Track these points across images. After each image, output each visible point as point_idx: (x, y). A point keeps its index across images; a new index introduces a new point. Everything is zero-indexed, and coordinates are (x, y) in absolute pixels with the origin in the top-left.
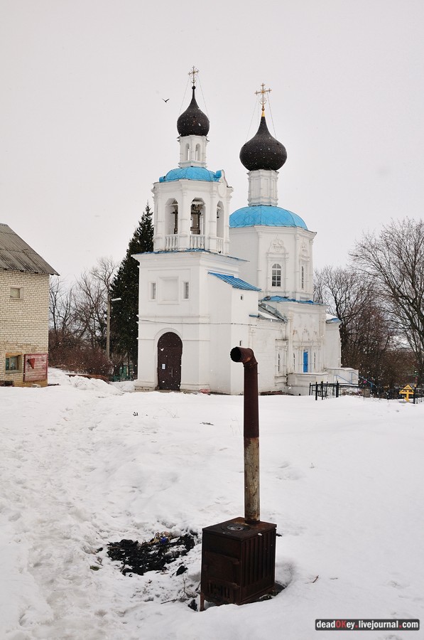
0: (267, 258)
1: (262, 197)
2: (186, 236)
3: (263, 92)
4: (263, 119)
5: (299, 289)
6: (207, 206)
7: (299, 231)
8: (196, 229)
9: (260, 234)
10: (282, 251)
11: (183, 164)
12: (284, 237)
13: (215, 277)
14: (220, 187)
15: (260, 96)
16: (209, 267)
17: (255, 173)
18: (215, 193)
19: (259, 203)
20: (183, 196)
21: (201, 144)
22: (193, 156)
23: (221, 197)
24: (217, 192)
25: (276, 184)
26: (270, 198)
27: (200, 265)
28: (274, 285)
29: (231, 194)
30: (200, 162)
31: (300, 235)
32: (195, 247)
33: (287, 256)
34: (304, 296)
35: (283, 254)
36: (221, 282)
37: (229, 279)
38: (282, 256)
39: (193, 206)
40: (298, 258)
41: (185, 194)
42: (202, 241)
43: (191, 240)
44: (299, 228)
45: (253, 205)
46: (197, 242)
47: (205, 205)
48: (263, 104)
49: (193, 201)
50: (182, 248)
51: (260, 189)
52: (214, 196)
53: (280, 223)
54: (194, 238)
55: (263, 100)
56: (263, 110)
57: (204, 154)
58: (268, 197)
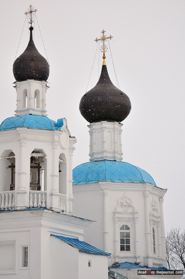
0: (114, 218)
1: (106, 151)
2: (25, 193)
3: (103, 39)
4: (104, 68)
5: (151, 254)
6: (49, 158)
7: (149, 188)
8: (36, 185)
9: (105, 191)
10: (130, 210)
11: (20, 111)
13: (58, 241)
14: (63, 137)
15: (101, 43)
16: (52, 228)
17: (97, 125)
18: (56, 143)
19: (103, 158)
20: (21, 147)
21: (40, 89)
22: (32, 103)
23: (63, 149)
24: (59, 142)
25: (120, 137)
26: (114, 152)
27: (41, 226)
28: (122, 249)
29: (74, 145)
30: (40, 109)
31: (149, 191)
32: (35, 205)
33: (136, 216)
34: (157, 262)
35: (131, 213)
36: (66, 246)
37: (73, 242)
38: (131, 216)
39: (32, 159)
40: (148, 218)
41: (24, 145)
42: (44, 198)
43: (31, 197)
44: (147, 184)
45: (96, 160)
46: (38, 199)
47: (46, 157)
48: (104, 52)
49: (33, 152)
50: (21, 207)
51: (103, 142)
52: (56, 147)
53: (127, 179)
54: (34, 195)
55: (104, 47)
56: (104, 58)
57: (43, 101)
58: (112, 151)
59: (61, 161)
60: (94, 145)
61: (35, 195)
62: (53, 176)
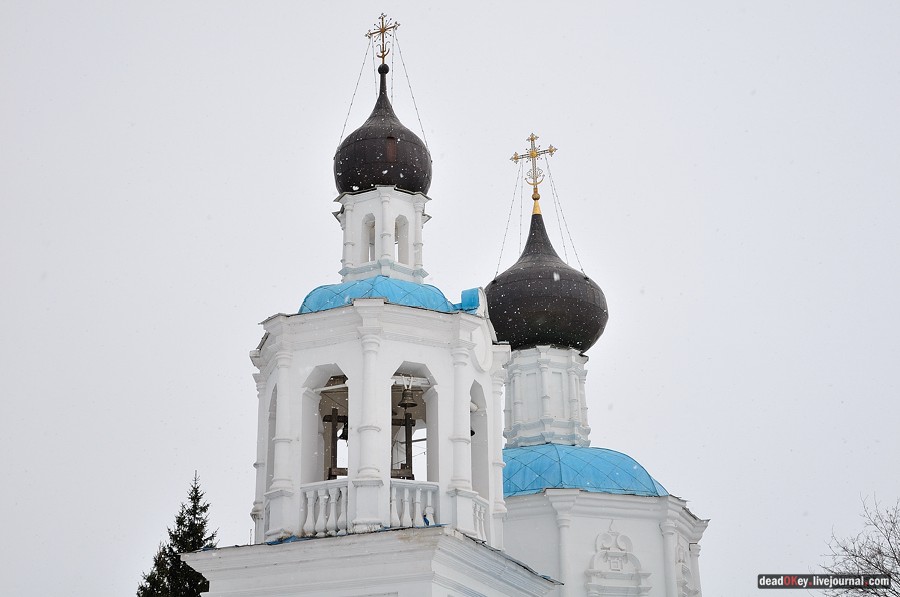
0: (587, 588)
1: (550, 421)
2: (379, 483)
3: (533, 155)
4: (537, 222)
7: (672, 510)
9: (564, 515)
10: (628, 568)
11: (355, 272)
12: (636, 530)
15: (527, 165)
18: (465, 350)
19: (542, 437)
20: (365, 354)
21: (410, 217)
24: (471, 347)
25: (582, 389)
26: (572, 424)
30: (410, 266)
32: (407, 522)
35: (632, 576)
38: (631, 584)
39: (394, 387)
41: (374, 348)
42: (429, 503)
43: (394, 497)
44: (670, 499)
45: (523, 444)
46: (413, 505)
47: (435, 386)
48: (535, 185)
49: (396, 374)
50: (367, 524)
51: (543, 398)
52: (463, 359)
53: (615, 486)
54: (404, 493)
55: (535, 174)
56: (536, 198)
57: (418, 245)
58: (566, 420)
59: (475, 407)
60: (519, 406)
61: (407, 492)
62: (455, 440)
